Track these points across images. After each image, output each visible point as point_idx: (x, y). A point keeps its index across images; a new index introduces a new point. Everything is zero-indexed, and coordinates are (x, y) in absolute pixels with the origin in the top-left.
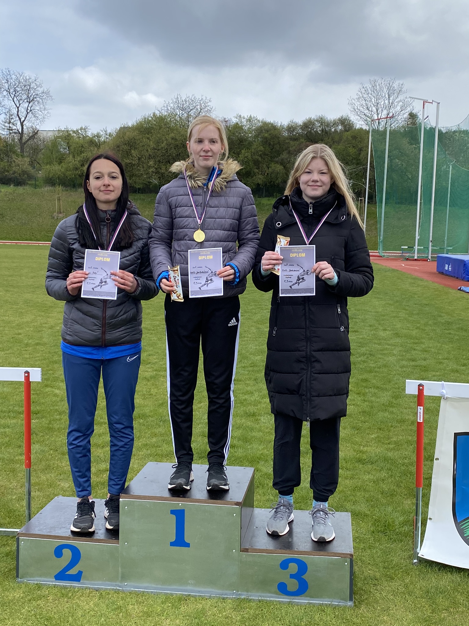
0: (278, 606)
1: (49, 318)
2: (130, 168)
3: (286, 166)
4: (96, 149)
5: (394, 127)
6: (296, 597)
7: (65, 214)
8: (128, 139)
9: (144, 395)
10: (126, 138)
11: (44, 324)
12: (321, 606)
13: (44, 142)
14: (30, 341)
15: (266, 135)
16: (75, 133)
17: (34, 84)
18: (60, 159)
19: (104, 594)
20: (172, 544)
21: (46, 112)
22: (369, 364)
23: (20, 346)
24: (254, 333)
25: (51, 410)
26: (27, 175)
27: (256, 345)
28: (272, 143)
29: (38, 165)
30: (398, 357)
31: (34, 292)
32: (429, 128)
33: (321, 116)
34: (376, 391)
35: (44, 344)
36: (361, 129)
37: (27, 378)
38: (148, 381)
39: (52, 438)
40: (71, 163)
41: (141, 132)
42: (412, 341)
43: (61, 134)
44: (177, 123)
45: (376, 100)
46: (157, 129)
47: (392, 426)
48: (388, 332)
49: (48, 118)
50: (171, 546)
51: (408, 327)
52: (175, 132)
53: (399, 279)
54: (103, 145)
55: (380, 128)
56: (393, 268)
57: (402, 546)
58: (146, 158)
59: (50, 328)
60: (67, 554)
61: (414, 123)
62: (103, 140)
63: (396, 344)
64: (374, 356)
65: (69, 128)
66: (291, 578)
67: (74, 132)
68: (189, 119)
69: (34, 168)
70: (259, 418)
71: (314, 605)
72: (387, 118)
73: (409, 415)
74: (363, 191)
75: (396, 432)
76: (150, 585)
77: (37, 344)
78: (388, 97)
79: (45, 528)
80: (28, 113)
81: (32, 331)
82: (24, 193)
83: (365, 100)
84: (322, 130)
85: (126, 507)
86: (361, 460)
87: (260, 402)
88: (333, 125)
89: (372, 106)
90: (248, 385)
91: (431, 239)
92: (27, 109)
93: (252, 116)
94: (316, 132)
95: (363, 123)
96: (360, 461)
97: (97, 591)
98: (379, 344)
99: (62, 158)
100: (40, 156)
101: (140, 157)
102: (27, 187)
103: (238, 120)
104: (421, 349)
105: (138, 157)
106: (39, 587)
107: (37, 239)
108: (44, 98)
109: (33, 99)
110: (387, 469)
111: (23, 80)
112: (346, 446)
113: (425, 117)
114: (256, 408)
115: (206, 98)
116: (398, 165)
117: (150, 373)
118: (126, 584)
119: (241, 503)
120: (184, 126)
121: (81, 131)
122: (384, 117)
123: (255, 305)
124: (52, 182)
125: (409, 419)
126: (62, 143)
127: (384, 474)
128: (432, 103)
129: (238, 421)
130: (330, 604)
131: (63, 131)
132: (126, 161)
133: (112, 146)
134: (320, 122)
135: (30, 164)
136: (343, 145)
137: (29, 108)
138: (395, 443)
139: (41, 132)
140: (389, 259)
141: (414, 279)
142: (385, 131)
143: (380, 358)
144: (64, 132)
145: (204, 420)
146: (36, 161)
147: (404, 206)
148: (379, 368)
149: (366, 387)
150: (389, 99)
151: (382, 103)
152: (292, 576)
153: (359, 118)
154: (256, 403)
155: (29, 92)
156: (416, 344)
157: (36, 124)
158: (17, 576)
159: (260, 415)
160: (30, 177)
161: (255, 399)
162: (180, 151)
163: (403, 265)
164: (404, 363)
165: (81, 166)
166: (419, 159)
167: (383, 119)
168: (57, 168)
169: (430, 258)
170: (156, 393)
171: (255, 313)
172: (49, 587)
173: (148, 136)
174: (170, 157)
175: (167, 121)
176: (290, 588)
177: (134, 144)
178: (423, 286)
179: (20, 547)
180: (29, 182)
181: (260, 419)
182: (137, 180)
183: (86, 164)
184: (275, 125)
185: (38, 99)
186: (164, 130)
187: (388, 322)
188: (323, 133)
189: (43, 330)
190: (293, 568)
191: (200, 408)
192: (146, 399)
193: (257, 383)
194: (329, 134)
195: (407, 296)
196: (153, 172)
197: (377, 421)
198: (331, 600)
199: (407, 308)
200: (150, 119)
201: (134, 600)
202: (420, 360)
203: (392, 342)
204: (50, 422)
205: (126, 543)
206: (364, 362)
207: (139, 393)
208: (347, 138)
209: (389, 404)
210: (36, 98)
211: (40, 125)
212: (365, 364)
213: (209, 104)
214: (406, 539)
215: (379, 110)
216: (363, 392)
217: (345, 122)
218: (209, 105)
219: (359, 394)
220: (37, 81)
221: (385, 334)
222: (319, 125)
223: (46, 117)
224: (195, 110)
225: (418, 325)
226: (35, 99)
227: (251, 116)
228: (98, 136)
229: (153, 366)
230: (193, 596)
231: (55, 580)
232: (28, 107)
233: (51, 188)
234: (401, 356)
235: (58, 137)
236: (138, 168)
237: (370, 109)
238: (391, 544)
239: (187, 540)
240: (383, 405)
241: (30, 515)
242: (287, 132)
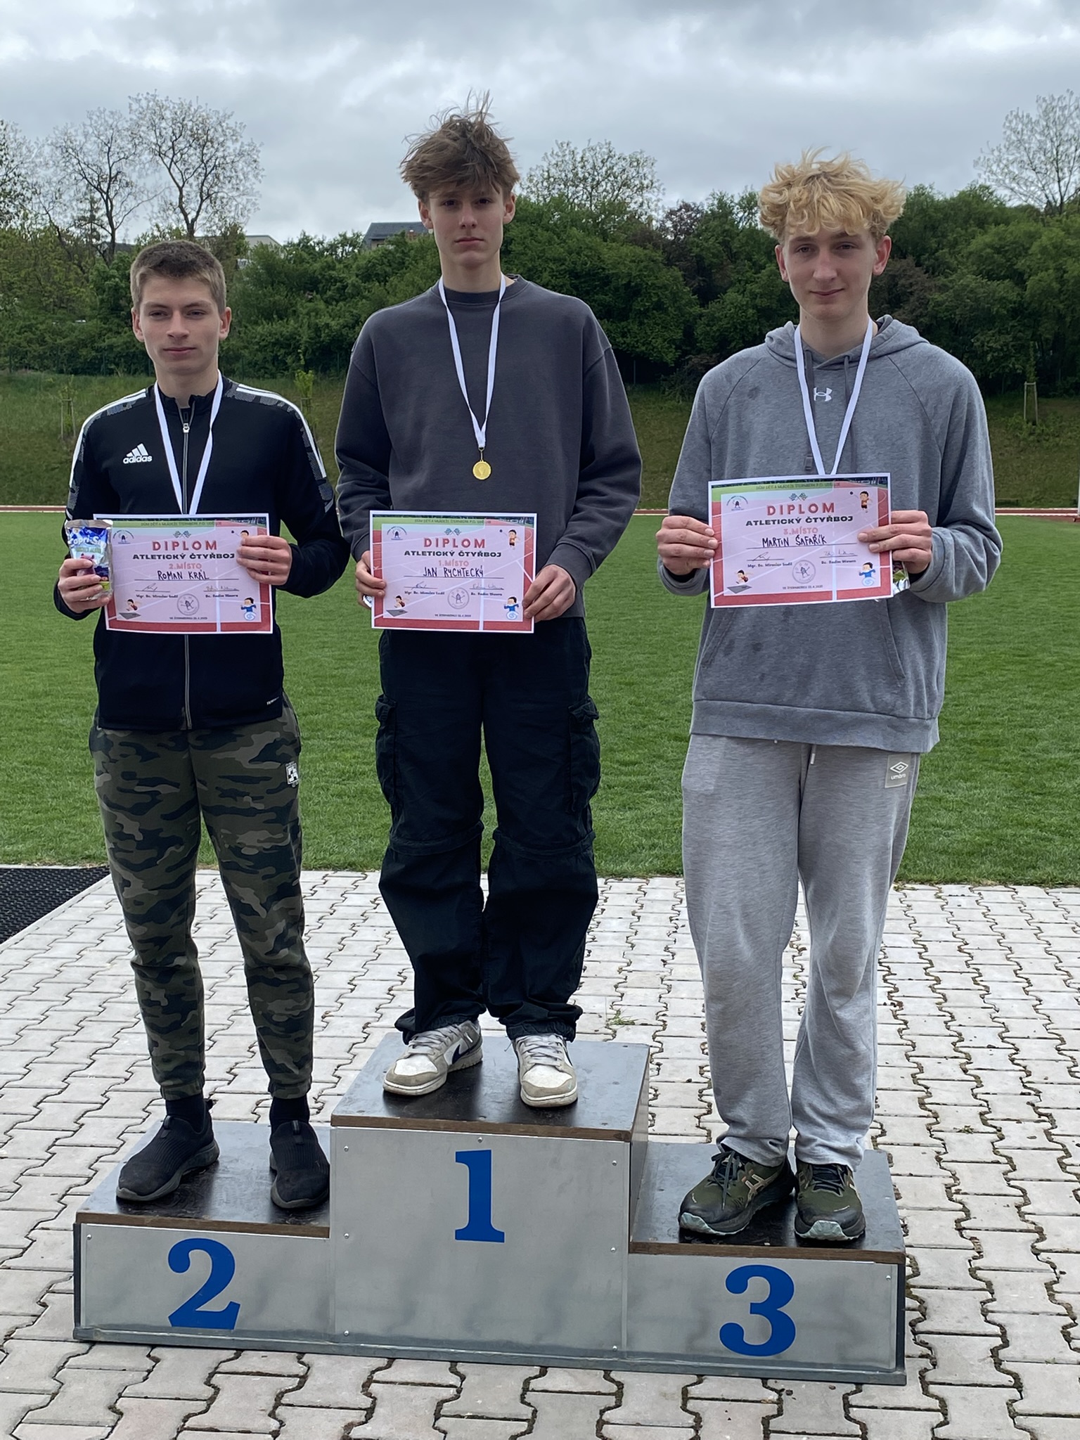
6: (766, 1359)
20: (460, 1235)
50: (457, 1238)
60: (201, 1263)
118: (347, 1332)
119: (628, 1133)
152: (755, 1309)
158: (77, 1319)
205: (347, 1235)
231: (170, 1325)
239: (496, 1224)
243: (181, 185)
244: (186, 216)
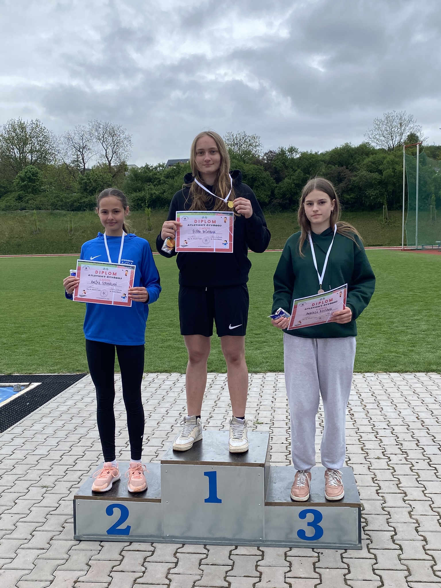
6: (313, 542)
50: (205, 502)
60: (117, 512)
66: (308, 525)
118: (168, 535)
119: (264, 464)
130: (342, 546)
158: (75, 532)
176: (308, 534)
190: (310, 517)
205: (167, 502)
231: (107, 534)
239: (218, 497)
243: (106, 149)
244: (108, 159)
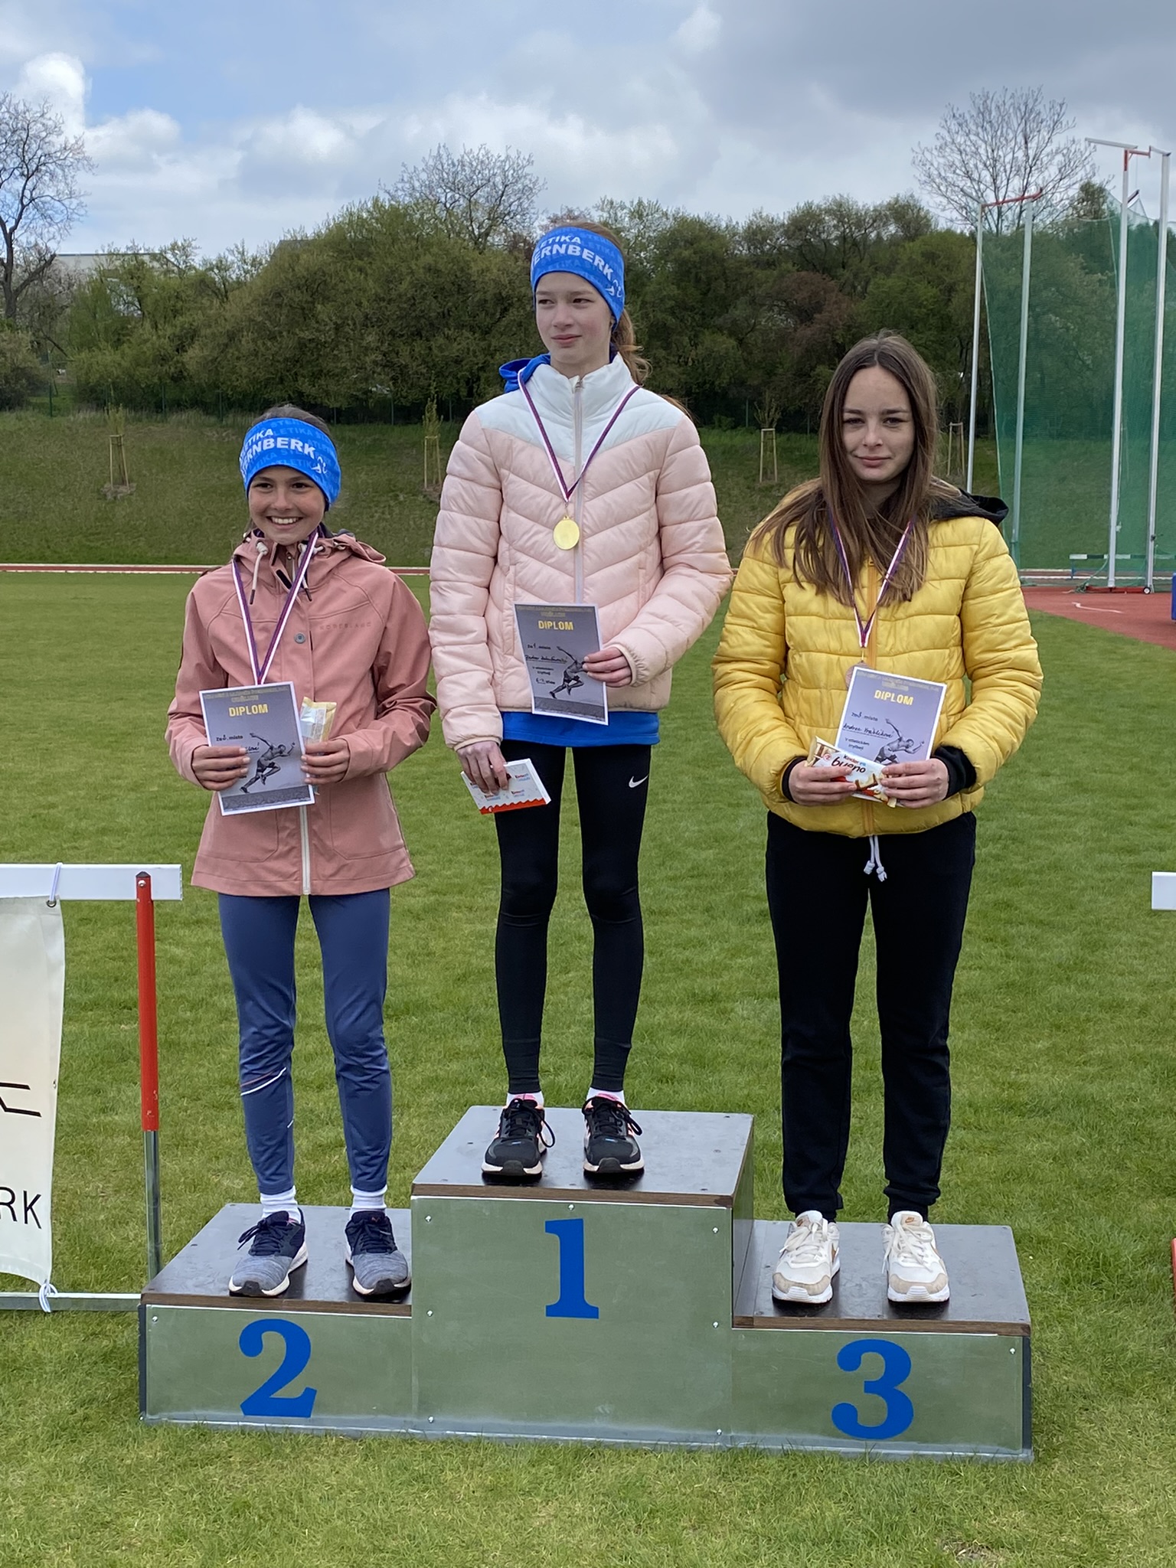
0: (837, 1465)
1: (124, 763)
2: (312, 354)
3: (745, 340)
4: (216, 303)
5: (1042, 225)
6: (882, 1443)
7: (135, 485)
8: (305, 274)
9: (412, 955)
10: (300, 270)
11: (113, 778)
12: (948, 1463)
13: (70, 285)
14: (83, 824)
15: (686, 253)
16: (158, 261)
17: (39, 125)
18: (116, 332)
19: (375, 1445)
20: (552, 1311)
21: (75, 202)
22: (1011, 864)
23: (58, 836)
24: (689, 791)
25: (167, 998)
26: (28, 380)
27: (699, 822)
28: (703, 277)
29: (56, 352)
30: (1089, 843)
31: (72, 696)
32: (1139, 226)
33: (838, 197)
34: (1038, 932)
35: (123, 831)
36: (949, 233)
37: (145, 890)
38: (418, 918)
39: (181, 1068)
40: (149, 345)
41: (341, 252)
42: (1123, 800)
43: (118, 263)
44: (440, 226)
45: (990, 151)
46: (384, 244)
47: (1088, 1020)
48: (1054, 781)
49: (81, 219)
50: (548, 1315)
51: (1107, 765)
52: (435, 250)
53: (1070, 641)
54: (237, 292)
55: (1004, 229)
56: (1053, 612)
57: (1146, 1313)
58: (354, 324)
59: (133, 790)
60: (274, 1344)
61: (1097, 214)
62: (234, 276)
63: (1079, 810)
64: (1023, 843)
65: (141, 245)
66: (866, 1391)
67: (153, 257)
68: (473, 214)
69: (45, 358)
70: (729, 1006)
71: (930, 1461)
72: (1022, 198)
73: (1132, 990)
74: (959, 405)
75: (1102, 1035)
76: (498, 1421)
77: (104, 831)
78: (1023, 142)
79: (210, 1280)
80: (23, 207)
81: (84, 798)
82: (20, 429)
83: (959, 150)
84: (843, 238)
85: (429, 1218)
86: (1015, 1105)
87: (727, 968)
88: (874, 221)
89: (981, 166)
90: (689, 923)
91: (1152, 532)
92: (23, 196)
93: (645, 202)
94: (826, 242)
95: (955, 215)
96: (1010, 1107)
97: (355, 1439)
98: (1034, 812)
99: (122, 329)
100: (61, 326)
101: (339, 322)
102: (29, 413)
103: (605, 215)
104: (1149, 822)
105: (336, 323)
106: (203, 1433)
107: (60, 557)
108: (68, 162)
109: (37, 169)
110: (1088, 1125)
111: (7, 115)
112: (971, 1072)
113: (1130, 195)
114: (719, 981)
115: (519, 153)
116: (1056, 329)
117: (420, 899)
118: (431, 1419)
119: (730, 1198)
120: (458, 234)
121: (175, 255)
122: (1013, 196)
123: (683, 717)
124: (97, 399)
125: (1132, 1000)
126: (123, 288)
127: (1078, 1137)
128: (1148, 154)
129: (675, 1016)
130: (972, 1457)
131: (124, 255)
132: (302, 335)
133: (260, 295)
134: (836, 215)
135: (33, 350)
136: (899, 278)
137: (27, 193)
138: (1102, 1060)
139: (61, 258)
140: (1038, 590)
141: (1111, 640)
142: (1018, 237)
143: (1040, 848)
144: (126, 258)
145: (582, 1014)
146: (49, 339)
147: (1075, 442)
148: (1040, 872)
149: (1009, 922)
150: (1026, 148)
151: (1007, 160)
152: (870, 1387)
153: (945, 201)
154: (717, 969)
155: (26, 147)
156: (1133, 809)
157: (46, 236)
158: (143, 1408)
159: (731, 998)
160: (36, 385)
161: (714, 961)
162: (450, 304)
163: (1078, 605)
164: (1107, 858)
165: (177, 350)
166: (1115, 311)
167: (1011, 204)
168: (109, 358)
169: (1150, 583)
170: (444, 949)
171: (688, 740)
172: (225, 1432)
173: (360, 263)
174: (423, 321)
175: (412, 221)
176: (866, 1418)
177: (322, 286)
178: (1139, 659)
179: (149, 1331)
180: (34, 400)
181: (732, 1010)
182: (332, 388)
183: (189, 345)
184: (712, 225)
185: (52, 167)
186: (405, 246)
187: (1051, 753)
188: (848, 246)
189: (115, 796)
190: (873, 1365)
191: (566, 985)
192: (419, 965)
193: (713, 917)
194: (861, 248)
195: (1097, 686)
196: (375, 363)
197: (1047, 1008)
198: (973, 1446)
199: (1100, 716)
200: (365, 215)
201: (457, 1461)
202: (1147, 850)
203: (1063, 805)
204: (169, 1028)
205: (430, 1313)
206: (997, 858)
207: (398, 952)
208: (910, 258)
209: (1075, 964)
210: (44, 164)
211: (59, 238)
212: (1001, 864)
213: (527, 170)
214: (1156, 1296)
215: (999, 178)
216: (1003, 934)
217: (904, 213)
218: (527, 175)
219: (992, 940)
220: (47, 116)
221: (1048, 786)
222: (835, 222)
223: (75, 216)
224: (487, 189)
225: (1135, 760)
226: (43, 168)
227: (640, 203)
228: (221, 266)
229: (425, 880)
230: (608, 1446)
231: (242, 1414)
232: (24, 188)
233: (93, 413)
234: (1096, 841)
235: (114, 273)
236: (335, 352)
237: (976, 176)
238: (1116, 1309)
239: (590, 1299)
240: (1059, 966)
241: (157, 1255)
242: (746, 247)
